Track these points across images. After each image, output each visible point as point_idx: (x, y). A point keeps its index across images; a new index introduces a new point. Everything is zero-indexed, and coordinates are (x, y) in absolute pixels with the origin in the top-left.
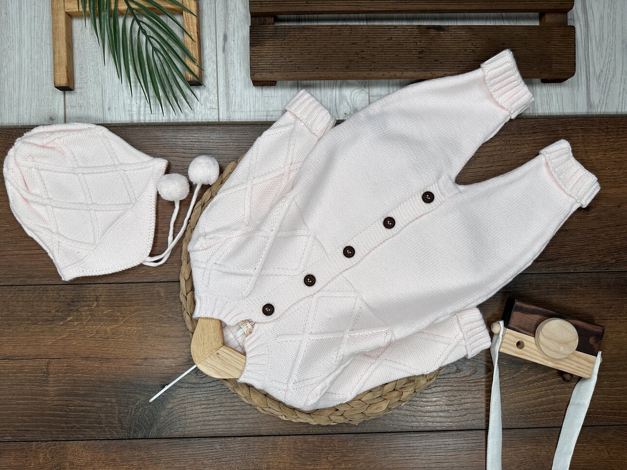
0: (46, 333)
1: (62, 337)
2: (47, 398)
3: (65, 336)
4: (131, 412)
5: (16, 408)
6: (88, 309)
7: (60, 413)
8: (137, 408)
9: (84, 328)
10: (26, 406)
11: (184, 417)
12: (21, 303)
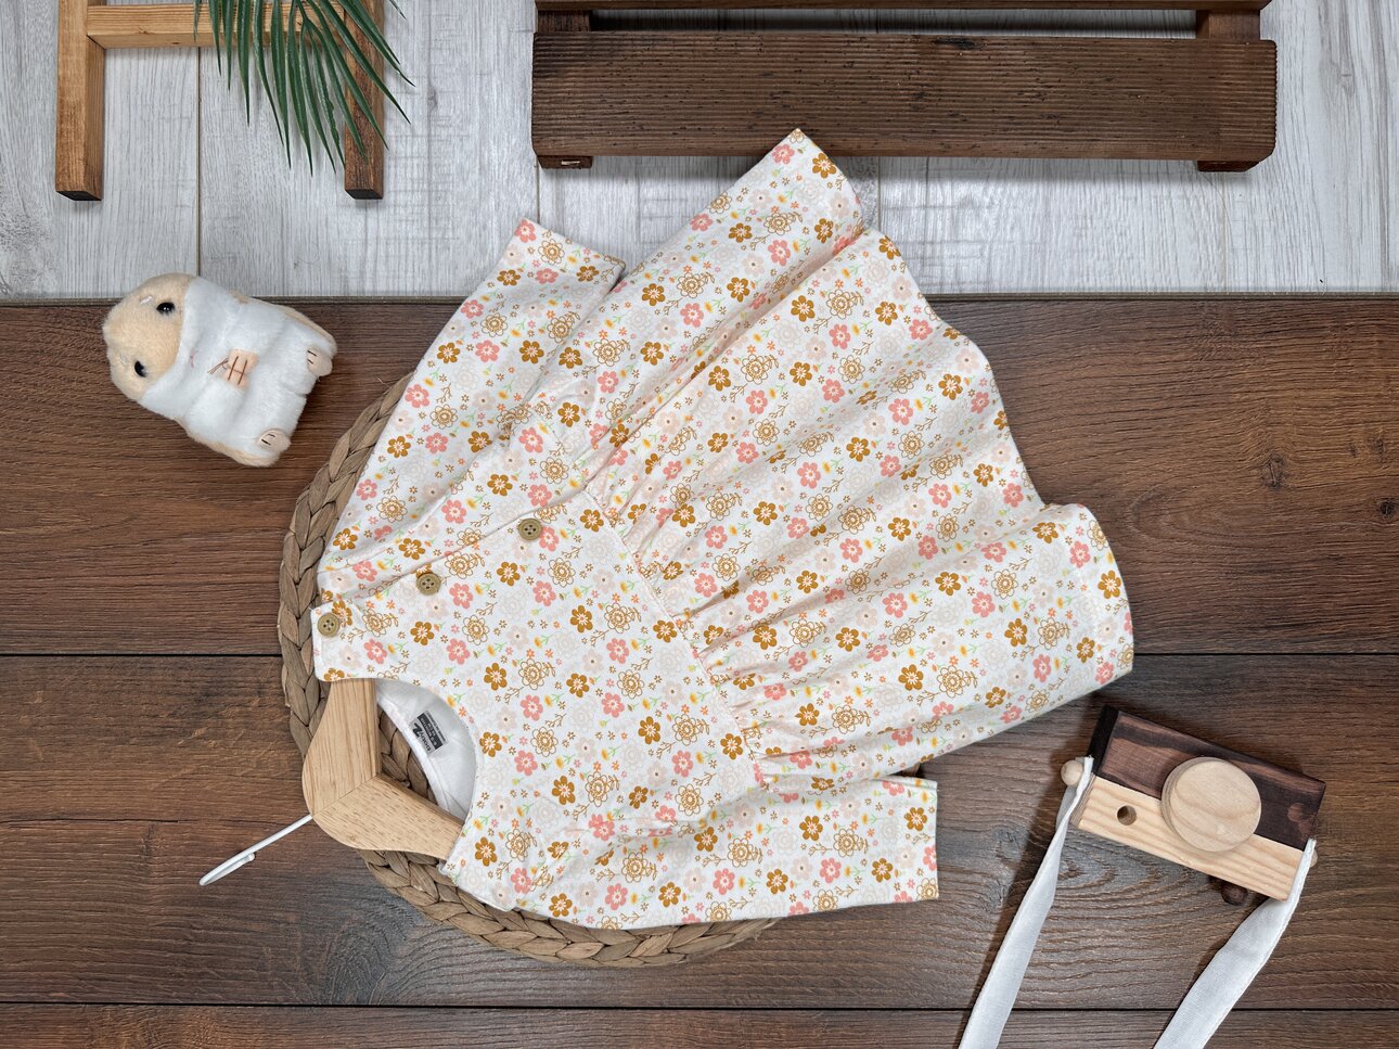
0: (146, 763)
1: (183, 772)
2: (146, 909)
3: (187, 771)
4: (331, 946)
5: (76, 927)
6: (241, 712)
7: (174, 942)
8: (343, 937)
9: (230, 754)
10: (99, 926)
11: (447, 961)
12: (93, 695)
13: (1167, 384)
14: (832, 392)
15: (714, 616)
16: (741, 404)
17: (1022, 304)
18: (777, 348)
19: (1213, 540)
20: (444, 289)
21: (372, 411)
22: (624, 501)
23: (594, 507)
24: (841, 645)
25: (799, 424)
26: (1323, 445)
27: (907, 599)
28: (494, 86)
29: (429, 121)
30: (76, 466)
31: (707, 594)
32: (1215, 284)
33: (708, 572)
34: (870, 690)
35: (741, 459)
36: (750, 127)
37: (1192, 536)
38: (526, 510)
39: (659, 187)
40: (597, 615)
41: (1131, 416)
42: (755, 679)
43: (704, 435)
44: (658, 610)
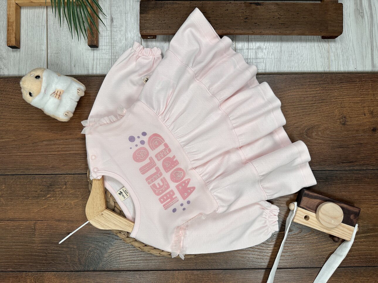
0: (34, 205)
1: (44, 207)
2: (34, 245)
3: (45, 207)
4: (86, 254)
5: (15, 250)
6: (60, 190)
7: (42, 254)
8: (89, 252)
9: (58, 201)
10: (21, 250)
11: (118, 258)
12: (19, 186)
13: (314, 97)
17: (274, 75)
19: (327, 139)
26: (357, 113)
28: (129, 17)
29: (111, 26)
30: (13, 122)
32: (327, 70)
37: (321, 138)
41: (304, 105)
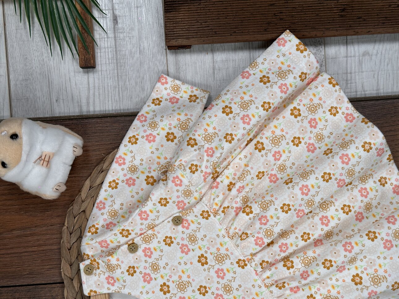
14: (311, 149)
15: (265, 256)
16: (270, 158)
18: (285, 131)
20: (126, 108)
21: (99, 169)
22: (219, 205)
23: (206, 209)
24: (324, 267)
25: (296, 164)
27: (353, 244)
28: (144, 13)
29: (114, 30)
31: (260, 246)
33: (260, 236)
34: (338, 286)
35: (271, 181)
36: (265, 30)
38: (175, 212)
39: (223, 55)
40: (210, 258)
42: (286, 285)
43: (254, 173)
44: (238, 254)
